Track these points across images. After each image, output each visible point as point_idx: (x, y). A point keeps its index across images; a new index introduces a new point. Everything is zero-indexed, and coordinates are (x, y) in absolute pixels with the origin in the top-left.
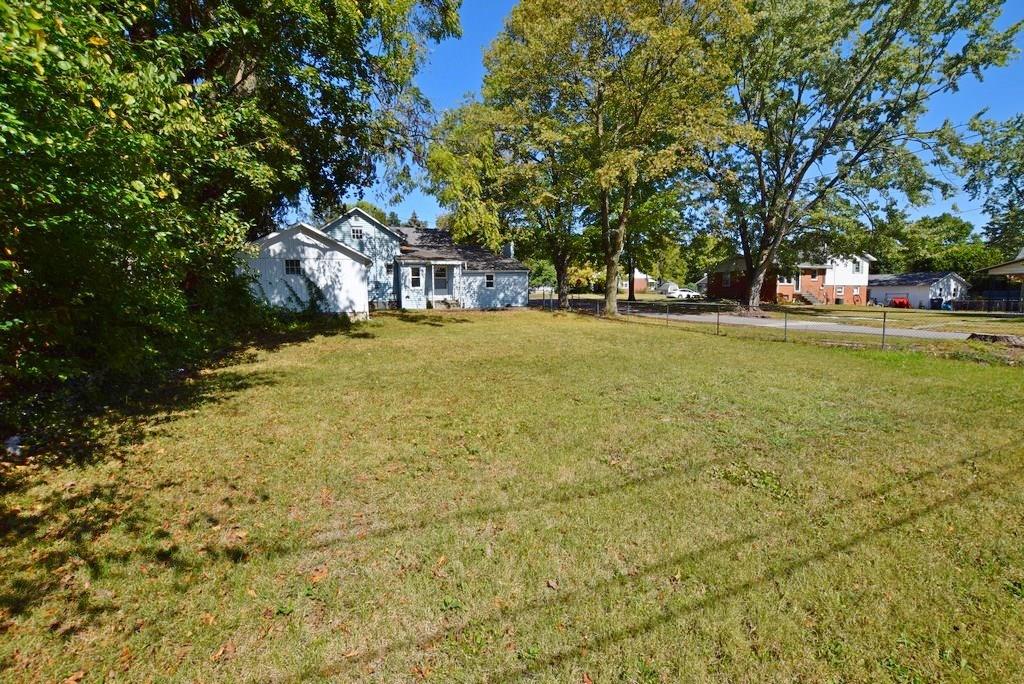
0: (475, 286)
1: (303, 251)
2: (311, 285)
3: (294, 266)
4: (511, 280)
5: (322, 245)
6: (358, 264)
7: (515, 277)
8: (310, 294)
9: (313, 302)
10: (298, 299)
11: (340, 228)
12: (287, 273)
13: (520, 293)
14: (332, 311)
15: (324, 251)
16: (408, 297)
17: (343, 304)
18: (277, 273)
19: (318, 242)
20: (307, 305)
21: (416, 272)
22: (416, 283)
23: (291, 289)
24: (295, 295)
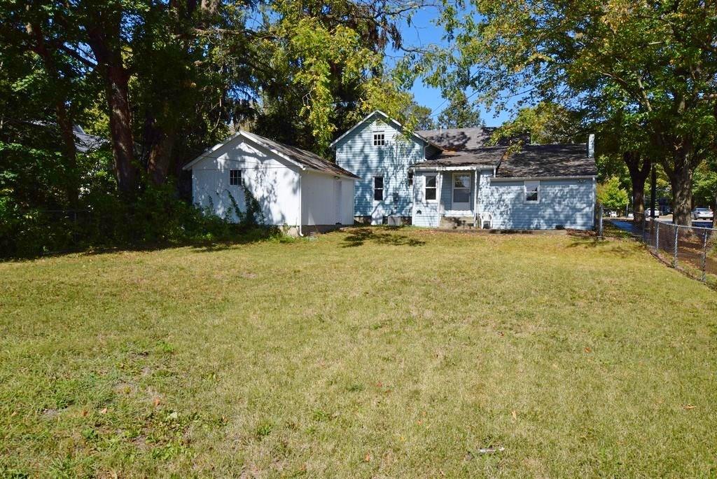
0: (508, 198)
1: (243, 161)
2: (249, 195)
3: (236, 176)
4: (566, 190)
5: (260, 154)
6: (291, 173)
7: (574, 187)
8: (248, 204)
9: (250, 213)
10: (238, 210)
11: (360, 136)
12: (231, 184)
13: (580, 210)
14: (266, 224)
15: (262, 159)
16: (419, 212)
17: (276, 217)
18: (222, 184)
19: (257, 151)
20: (245, 216)
21: (431, 182)
22: (430, 194)
23: (233, 200)
24: (235, 205)
